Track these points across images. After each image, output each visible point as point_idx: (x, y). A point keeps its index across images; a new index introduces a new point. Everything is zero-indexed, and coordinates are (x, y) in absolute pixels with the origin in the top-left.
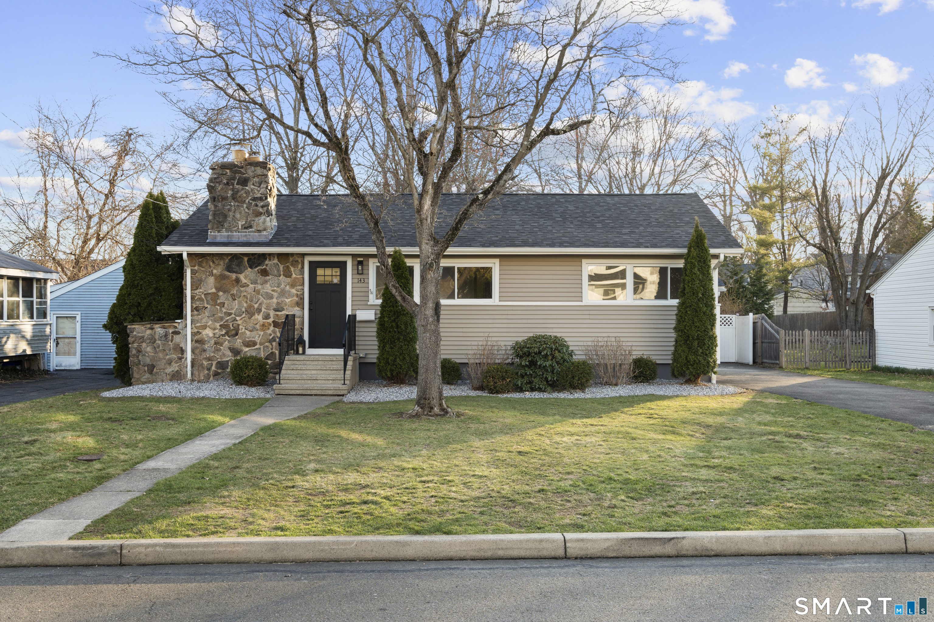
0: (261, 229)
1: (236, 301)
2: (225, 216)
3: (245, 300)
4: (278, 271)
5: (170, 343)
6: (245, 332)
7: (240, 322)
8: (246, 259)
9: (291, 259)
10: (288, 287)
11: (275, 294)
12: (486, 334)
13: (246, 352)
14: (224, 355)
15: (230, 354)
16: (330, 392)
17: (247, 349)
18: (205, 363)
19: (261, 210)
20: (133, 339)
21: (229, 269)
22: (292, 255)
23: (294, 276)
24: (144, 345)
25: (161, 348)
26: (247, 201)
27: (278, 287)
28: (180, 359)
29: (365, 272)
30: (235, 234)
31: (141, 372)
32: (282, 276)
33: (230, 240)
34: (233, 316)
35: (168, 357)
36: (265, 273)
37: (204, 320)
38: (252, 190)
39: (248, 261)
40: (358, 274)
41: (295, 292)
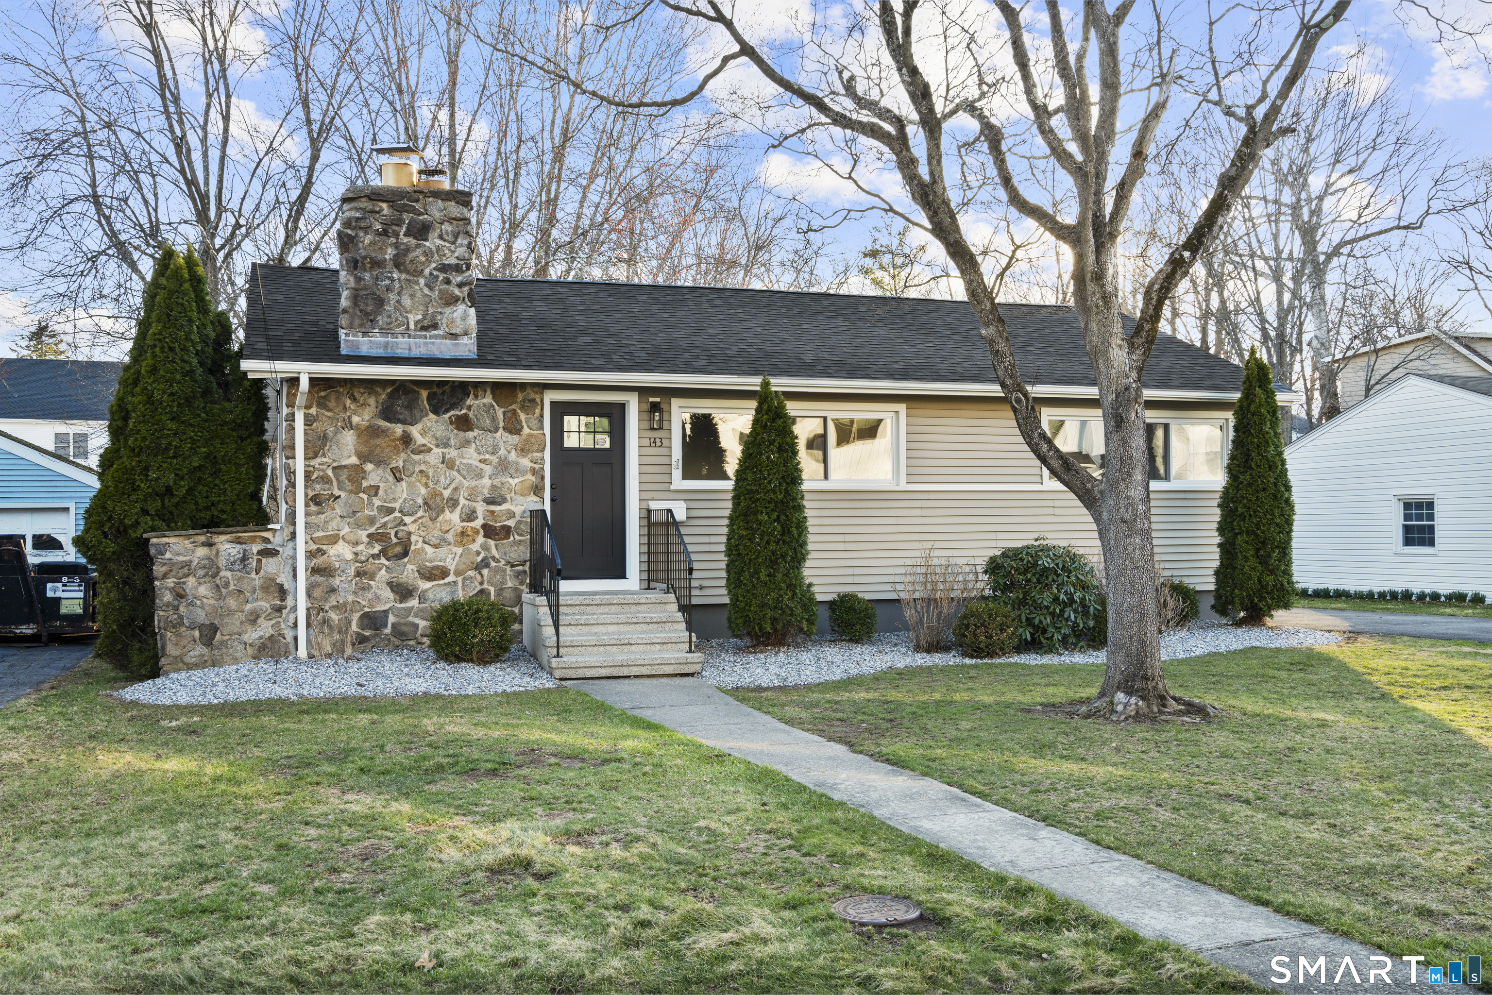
0: (458, 331)
1: (404, 483)
2: (380, 302)
3: (424, 480)
4: (494, 419)
5: (253, 575)
6: (423, 549)
7: (412, 528)
8: (424, 394)
9: (520, 396)
10: (513, 453)
11: (488, 469)
12: (929, 545)
13: (426, 590)
14: (378, 598)
15: (392, 596)
16: (669, 670)
17: (428, 585)
18: (334, 616)
19: (457, 292)
20: (164, 569)
21: (388, 414)
22: (522, 386)
23: (526, 430)
24: (191, 581)
25: (232, 587)
26: (427, 272)
27: (493, 453)
28: (279, 610)
29: (665, 425)
30: (400, 339)
31: (184, 642)
32: (501, 431)
33: (389, 353)
34: (397, 514)
35: (249, 607)
36: (464, 424)
37: (333, 525)
38: (438, 249)
39: (429, 398)
40: (653, 429)
41: (530, 465)
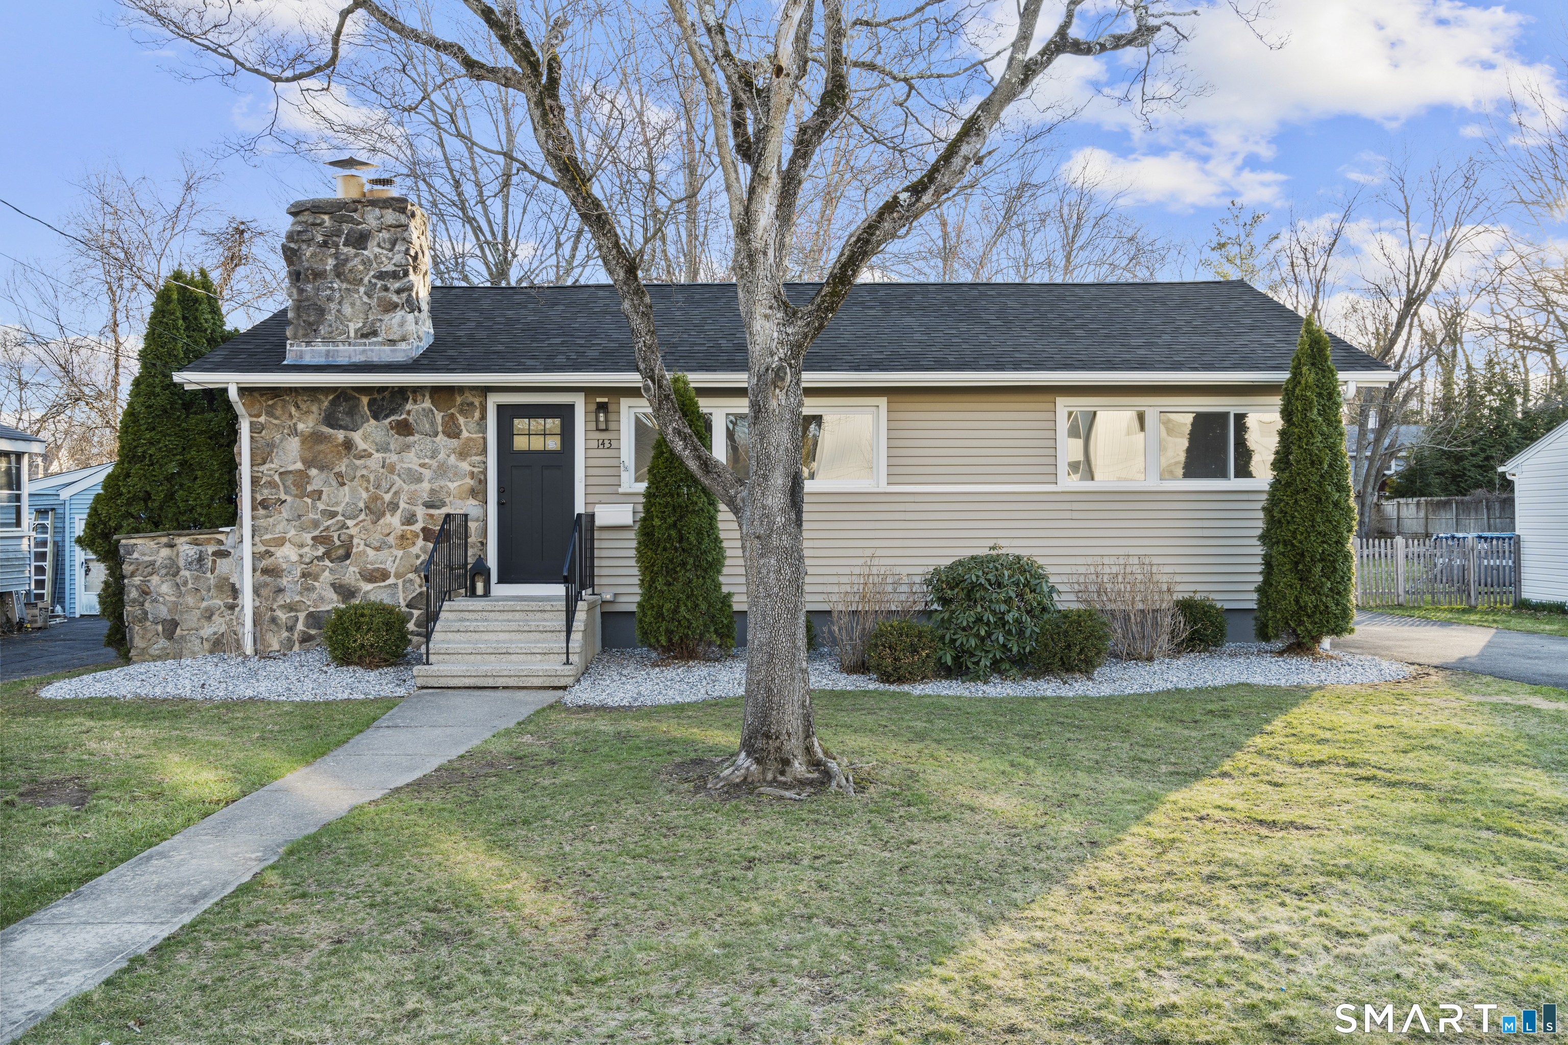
0: (395, 337)
1: (346, 488)
2: (321, 312)
3: (365, 484)
4: (433, 423)
5: (209, 575)
6: (364, 552)
7: (353, 531)
8: (365, 400)
9: (459, 400)
10: (453, 457)
11: (427, 473)
12: (869, 553)
13: (368, 592)
14: (322, 598)
15: (335, 597)
16: (537, 682)
17: (368, 587)
18: (282, 616)
19: (395, 298)
20: (132, 568)
21: (331, 420)
22: (461, 389)
23: (465, 434)
24: (155, 579)
25: (190, 586)
26: (366, 280)
27: (432, 457)
28: (232, 607)
29: (612, 426)
30: (341, 347)
31: (149, 635)
32: (440, 435)
33: (331, 361)
34: (340, 518)
35: (204, 604)
36: (404, 428)
37: (280, 528)
38: (376, 257)
39: (370, 404)
40: (598, 429)
41: (469, 468)
